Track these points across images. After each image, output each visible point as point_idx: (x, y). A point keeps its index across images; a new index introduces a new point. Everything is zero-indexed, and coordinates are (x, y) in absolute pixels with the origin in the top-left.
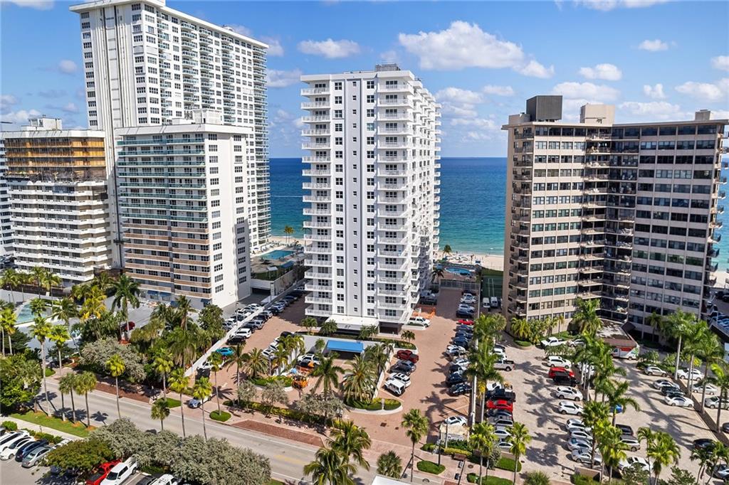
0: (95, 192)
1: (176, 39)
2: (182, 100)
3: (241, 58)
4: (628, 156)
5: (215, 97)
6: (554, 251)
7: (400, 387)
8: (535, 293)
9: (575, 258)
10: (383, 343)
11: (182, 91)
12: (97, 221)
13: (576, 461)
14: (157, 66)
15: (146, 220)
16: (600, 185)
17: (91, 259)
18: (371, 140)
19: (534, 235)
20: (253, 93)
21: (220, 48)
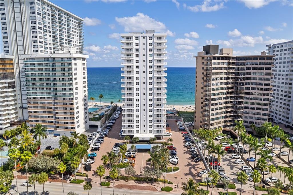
0: (9, 85)
1: (49, 15)
2: (52, 42)
3: (74, 25)
4: (241, 67)
5: (64, 41)
6: (218, 103)
7: (176, 161)
8: (212, 120)
9: (224, 105)
10: (162, 144)
11: (51, 38)
12: (10, 99)
13: (252, 182)
14: (42, 26)
15: (40, 97)
16: (232, 78)
17: (7, 117)
18: (151, 61)
19: (212, 97)
20: (78, 40)
21: (66, 20)
